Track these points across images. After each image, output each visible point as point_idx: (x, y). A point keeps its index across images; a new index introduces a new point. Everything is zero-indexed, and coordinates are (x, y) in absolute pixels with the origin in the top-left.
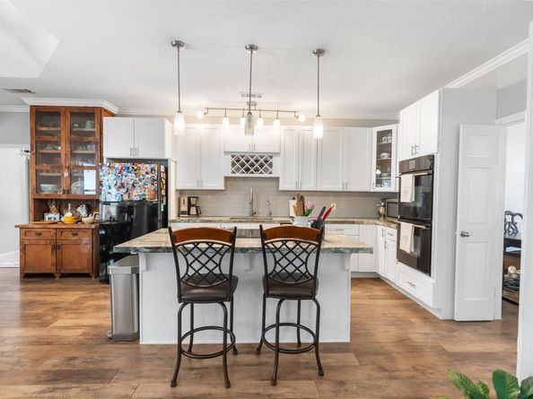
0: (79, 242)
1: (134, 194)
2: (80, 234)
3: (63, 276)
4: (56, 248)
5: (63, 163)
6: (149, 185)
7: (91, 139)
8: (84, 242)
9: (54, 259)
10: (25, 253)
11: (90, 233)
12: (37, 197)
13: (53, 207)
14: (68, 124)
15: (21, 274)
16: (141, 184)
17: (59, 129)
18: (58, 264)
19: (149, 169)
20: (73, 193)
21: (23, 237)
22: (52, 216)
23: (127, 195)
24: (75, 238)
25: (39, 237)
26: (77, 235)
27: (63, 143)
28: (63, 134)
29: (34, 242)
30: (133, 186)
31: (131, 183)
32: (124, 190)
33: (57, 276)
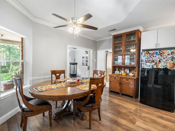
0: (129, 83)
1: (160, 65)
2: (129, 80)
3: (123, 94)
4: (121, 84)
5: (123, 54)
6: (170, 61)
7: (134, 43)
8: (131, 83)
9: (120, 88)
10: (111, 84)
11: (134, 80)
12: (113, 66)
13: (117, 69)
14: (125, 39)
15: (109, 90)
16: (164, 60)
17: (121, 41)
18: (121, 90)
19: (170, 53)
20: (126, 64)
21: (110, 78)
22: (117, 72)
23: (156, 66)
24: (127, 81)
25: (115, 79)
26: (128, 80)
27: (123, 46)
28: (123, 43)
29: (113, 81)
30: (159, 61)
31: (158, 60)
32: (154, 63)
33: (120, 94)
